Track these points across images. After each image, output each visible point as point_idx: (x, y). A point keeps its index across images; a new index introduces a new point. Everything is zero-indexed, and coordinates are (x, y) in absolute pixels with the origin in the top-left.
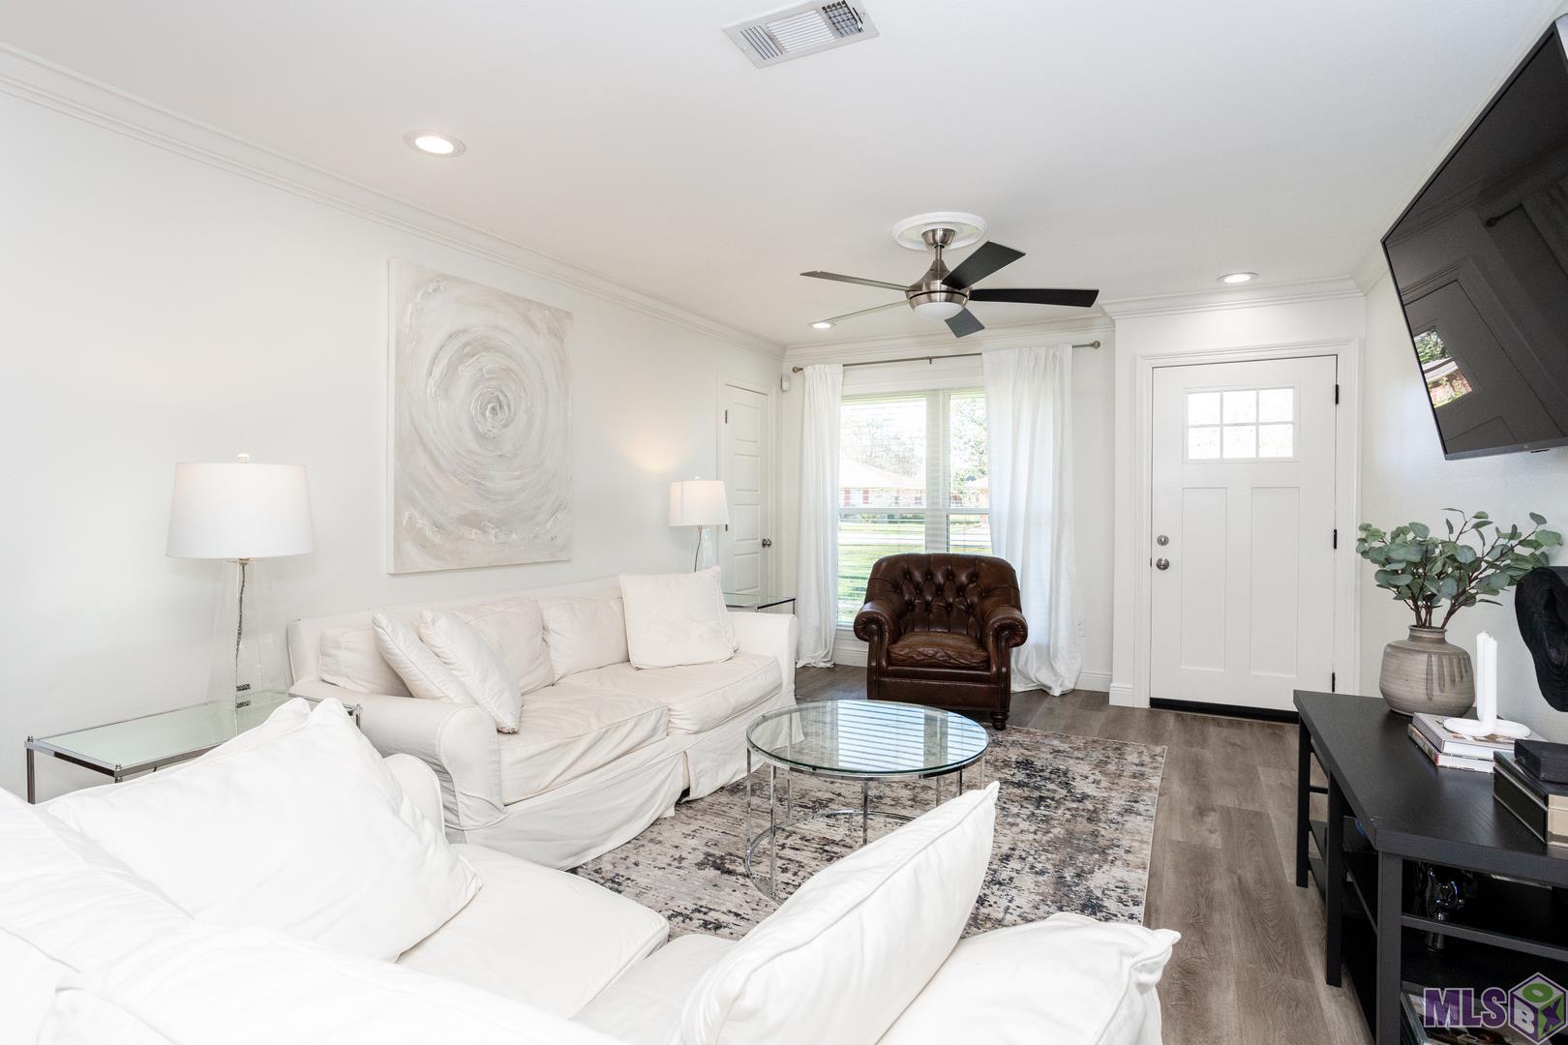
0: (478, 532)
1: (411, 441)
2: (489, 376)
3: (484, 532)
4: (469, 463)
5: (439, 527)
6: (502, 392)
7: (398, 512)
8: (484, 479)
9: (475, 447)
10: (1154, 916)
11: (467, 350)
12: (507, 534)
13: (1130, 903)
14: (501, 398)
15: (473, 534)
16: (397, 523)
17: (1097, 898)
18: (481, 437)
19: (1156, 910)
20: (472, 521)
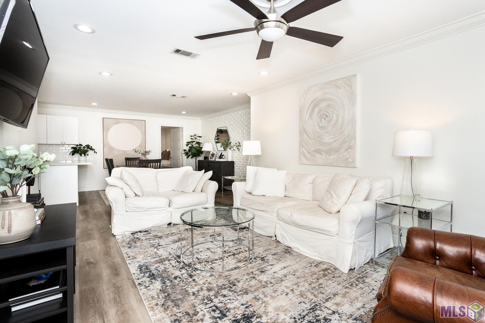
0: (320, 155)
1: (303, 131)
2: (323, 109)
3: (322, 155)
4: (317, 135)
5: (308, 152)
6: (327, 112)
7: (300, 149)
8: (321, 139)
9: (319, 130)
10: (132, 284)
11: (317, 103)
12: (329, 156)
13: (141, 283)
14: (327, 114)
15: (318, 156)
16: (300, 152)
17: (152, 279)
18: (321, 127)
19: (132, 287)
20: (318, 151)
